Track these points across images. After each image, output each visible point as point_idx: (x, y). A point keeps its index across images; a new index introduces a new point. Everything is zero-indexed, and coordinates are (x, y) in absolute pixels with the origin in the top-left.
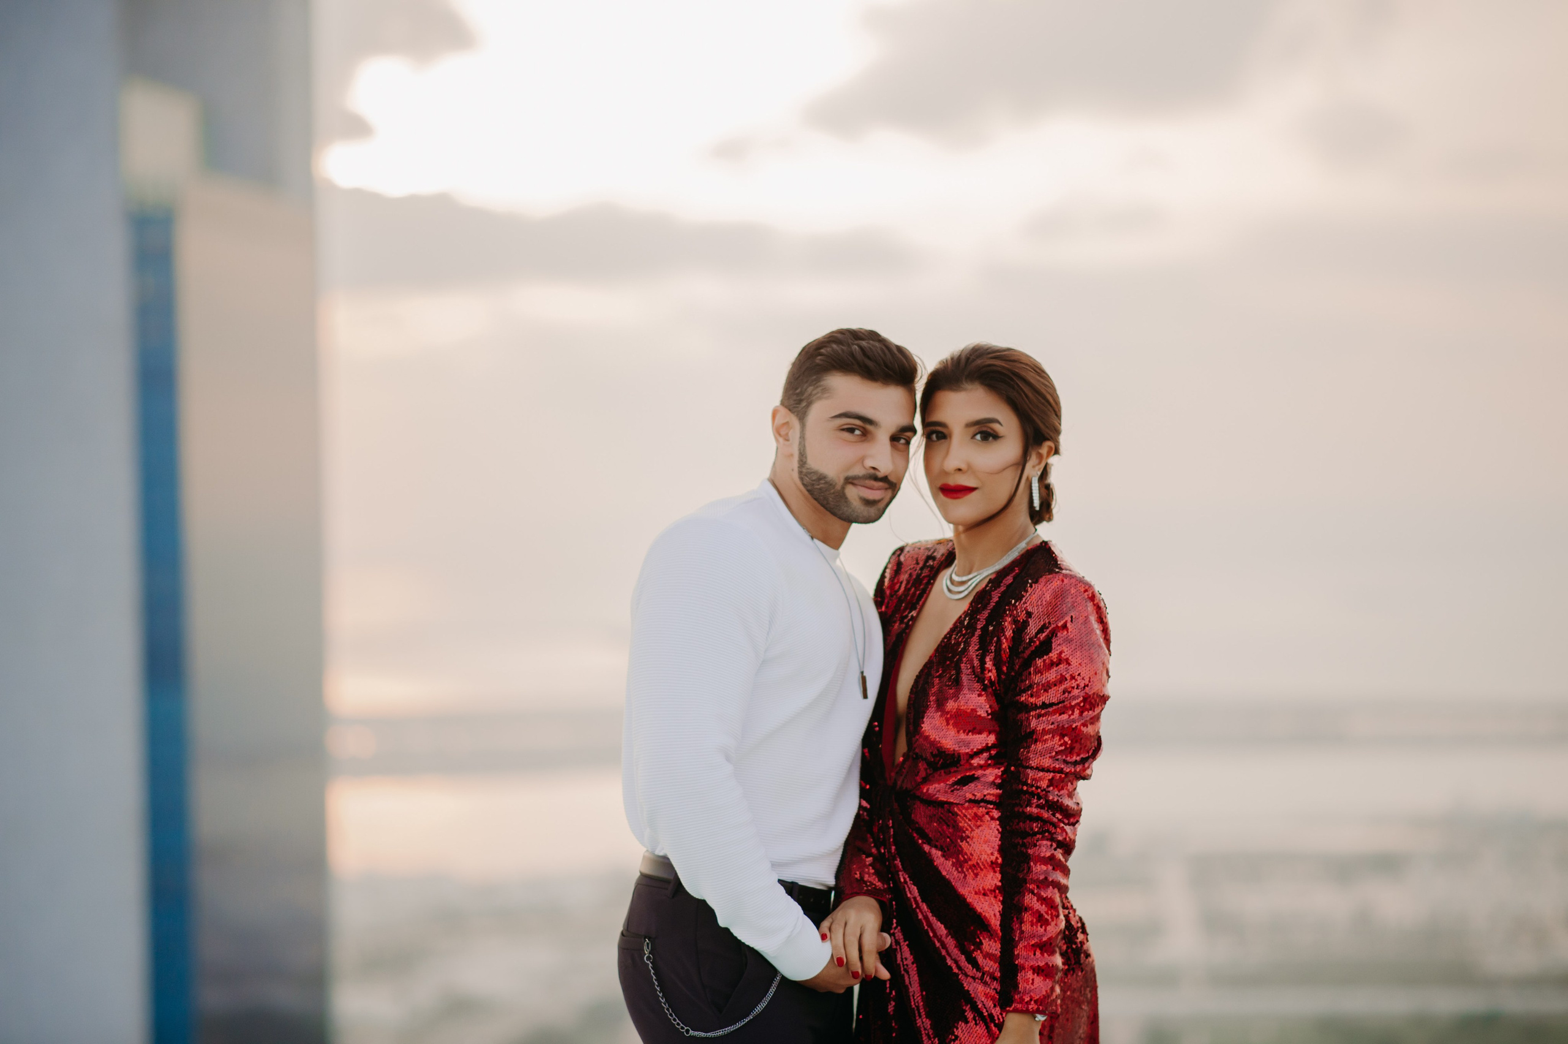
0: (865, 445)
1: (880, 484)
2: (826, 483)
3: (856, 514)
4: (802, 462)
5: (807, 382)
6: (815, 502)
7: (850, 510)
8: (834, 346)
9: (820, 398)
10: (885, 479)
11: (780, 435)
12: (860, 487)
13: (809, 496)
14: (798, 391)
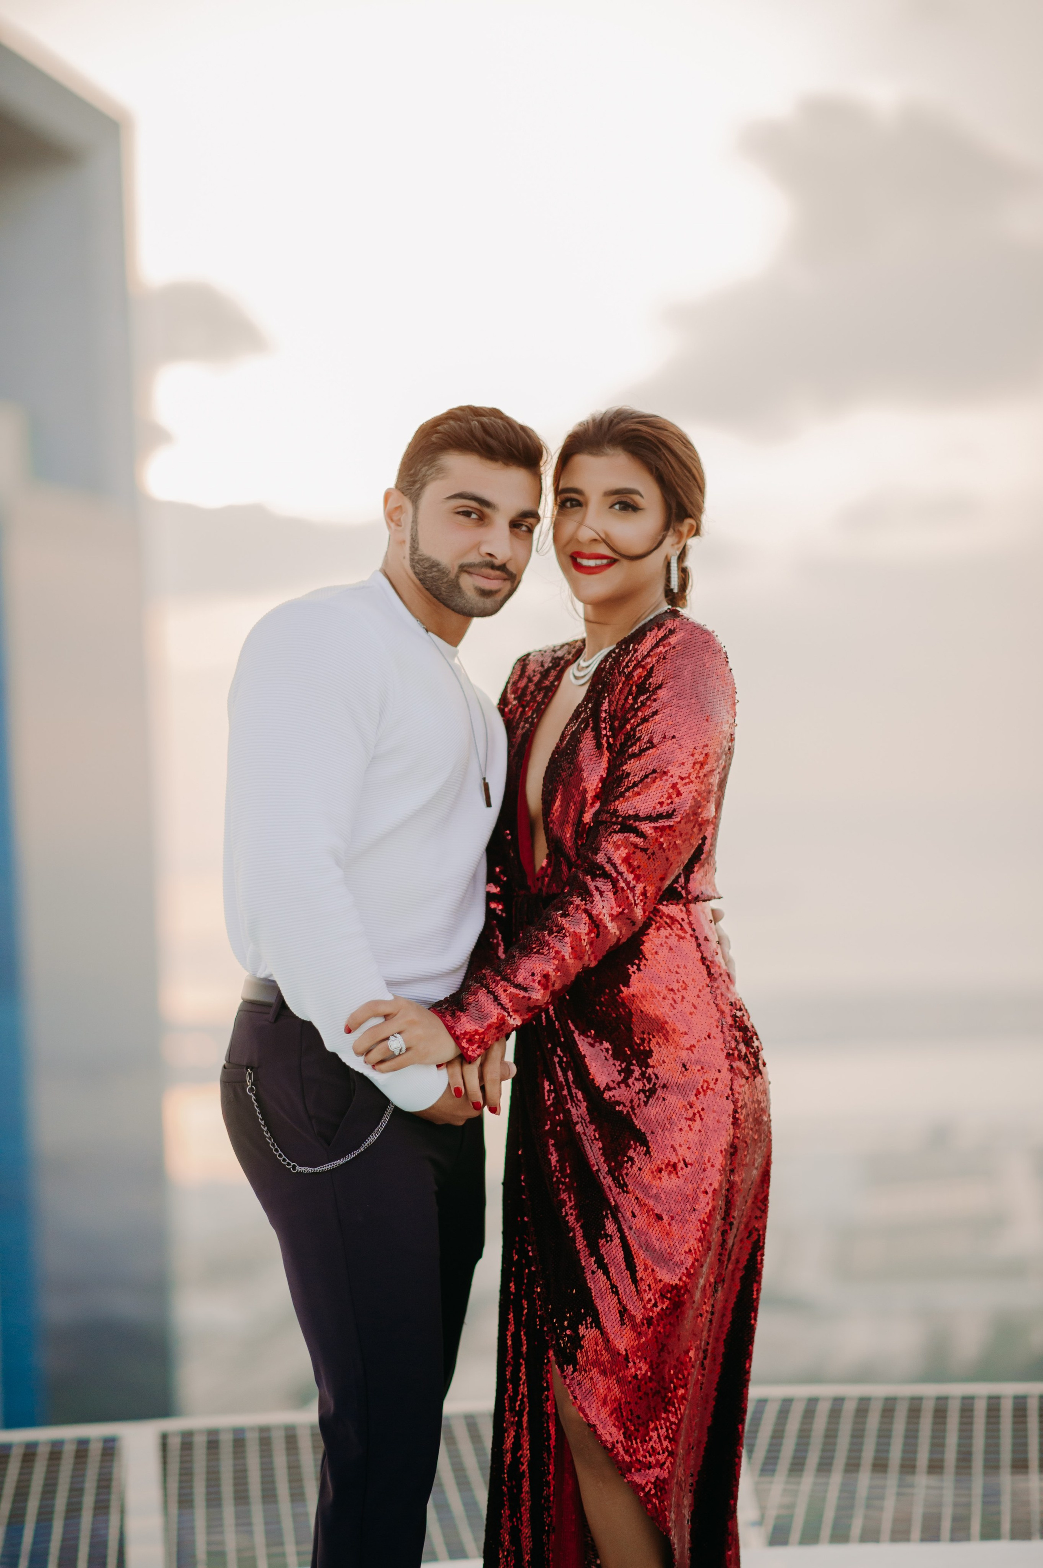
0: (482, 530)
1: (498, 573)
2: (439, 571)
3: (470, 605)
4: (414, 549)
5: (421, 462)
6: (427, 593)
7: (464, 602)
8: (452, 422)
9: (434, 479)
10: (503, 568)
11: (392, 520)
12: (474, 576)
13: (420, 586)
14: (412, 472)
